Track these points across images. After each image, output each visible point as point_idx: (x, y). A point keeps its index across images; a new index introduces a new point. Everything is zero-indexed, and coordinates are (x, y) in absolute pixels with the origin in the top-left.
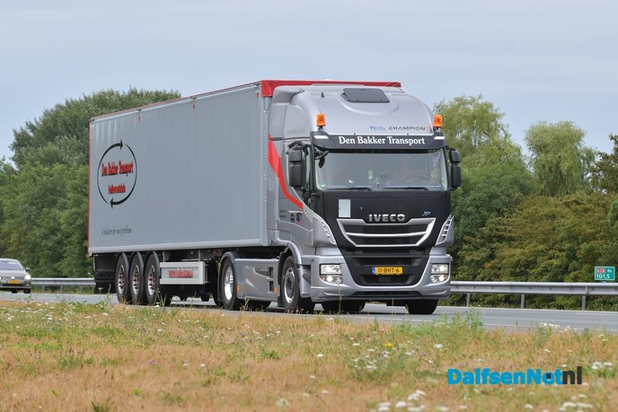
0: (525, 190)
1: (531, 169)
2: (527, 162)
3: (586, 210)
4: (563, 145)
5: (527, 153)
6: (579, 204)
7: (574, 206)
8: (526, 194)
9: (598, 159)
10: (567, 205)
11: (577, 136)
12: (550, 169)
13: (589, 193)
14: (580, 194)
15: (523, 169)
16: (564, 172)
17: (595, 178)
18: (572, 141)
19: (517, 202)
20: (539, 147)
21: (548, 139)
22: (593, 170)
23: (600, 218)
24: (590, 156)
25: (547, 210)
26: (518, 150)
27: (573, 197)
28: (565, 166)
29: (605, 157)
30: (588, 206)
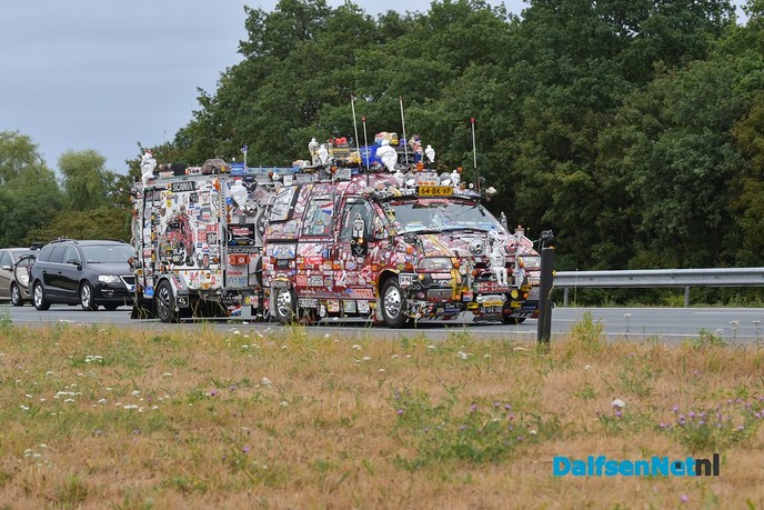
0: (58, 206)
1: (63, 189)
2: (59, 184)
3: (108, 222)
4: (89, 169)
5: (60, 176)
6: (102, 217)
7: (98, 219)
8: (59, 209)
9: (117, 180)
10: (92, 218)
11: (100, 162)
12: (78, 188)
13: (110, 207)
14: (102, 209)
15: (56, 189)
16: (90, 191)
17: (115, 195)
18: (96, 166)
19: (52, 217)
20: (69, 171)
21: (76, 165)
22: (113, 189)
23: (119, 228)
24: (111, 177)
25: (76, 222)
26: (53, 174)
27: (97, 212)
28: (90, 186)
29: (122, 178)
30: (109, 218)
